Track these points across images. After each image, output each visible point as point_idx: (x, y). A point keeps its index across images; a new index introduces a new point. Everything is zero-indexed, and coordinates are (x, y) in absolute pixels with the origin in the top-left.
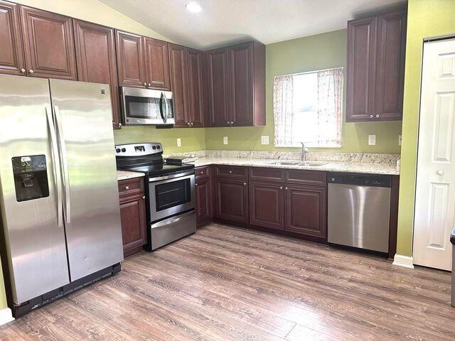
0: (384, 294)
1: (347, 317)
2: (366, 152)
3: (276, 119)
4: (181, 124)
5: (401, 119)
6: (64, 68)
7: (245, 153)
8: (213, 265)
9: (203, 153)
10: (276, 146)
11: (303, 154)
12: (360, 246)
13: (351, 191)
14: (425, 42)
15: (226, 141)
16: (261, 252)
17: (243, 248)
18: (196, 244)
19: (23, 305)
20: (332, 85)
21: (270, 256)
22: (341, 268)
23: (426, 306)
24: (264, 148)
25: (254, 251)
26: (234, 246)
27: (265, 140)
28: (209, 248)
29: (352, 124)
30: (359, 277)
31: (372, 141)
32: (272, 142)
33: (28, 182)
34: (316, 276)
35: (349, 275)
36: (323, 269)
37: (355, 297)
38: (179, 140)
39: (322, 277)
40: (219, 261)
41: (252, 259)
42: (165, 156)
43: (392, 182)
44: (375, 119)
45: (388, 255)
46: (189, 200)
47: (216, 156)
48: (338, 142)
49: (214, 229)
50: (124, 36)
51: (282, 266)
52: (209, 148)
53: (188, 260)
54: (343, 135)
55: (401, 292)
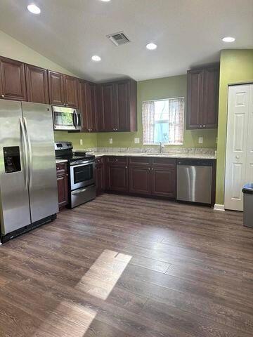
0: (209, 223)
1: (191, 233)
2: (198, 147)
3: (144, 127)
4: (85, 130)
5: (217, 128)
6: (20, 94)
7: (124, 149)
8: (112, 214)
9: (95, 149)
10: (144, 144)
11: (161, 149)
12: (194, 201)
13: (188, 169)
14: (229, 85)
15: (111, 141)
16: (138, 207)
17: (128, 205)
18: (98, 204)
19: (7, 234)
20: (177, 108)
21: (144, 208)
22: (185, 212)
23: (231, 226)
24: (137, 145)
25: (134, 206)
26: (122, 205)
27: (137, 141)
28: (107, 206)
29: (190, 131)
30: (196, 216)
31: (201, 141)
32: (141, 142)
33: (9, 163)
34: (172, 216)
35: (190, 215)
36: (176, 213)
37: (194, 225)
38: (81, 140)
39: (176, 217)
40: (115, 212)
41: (134, 210)
42: (74, 150)
43: (212, 163)
44: (202, 128)
45: (211, 205)
46: (92, 177)
47: (105, 151)
48: (181, 142)
49: (106, 196)
50: (52, 74)
51: (153, 213)
52: (99, 146)
53: (96, 212)
54: (184, 137)
55: (219, 221)
